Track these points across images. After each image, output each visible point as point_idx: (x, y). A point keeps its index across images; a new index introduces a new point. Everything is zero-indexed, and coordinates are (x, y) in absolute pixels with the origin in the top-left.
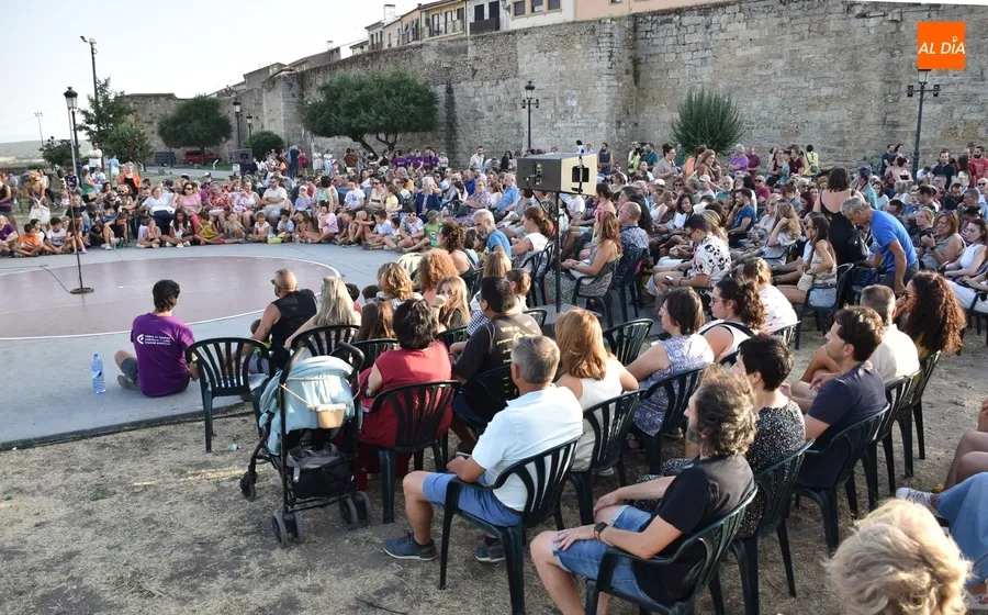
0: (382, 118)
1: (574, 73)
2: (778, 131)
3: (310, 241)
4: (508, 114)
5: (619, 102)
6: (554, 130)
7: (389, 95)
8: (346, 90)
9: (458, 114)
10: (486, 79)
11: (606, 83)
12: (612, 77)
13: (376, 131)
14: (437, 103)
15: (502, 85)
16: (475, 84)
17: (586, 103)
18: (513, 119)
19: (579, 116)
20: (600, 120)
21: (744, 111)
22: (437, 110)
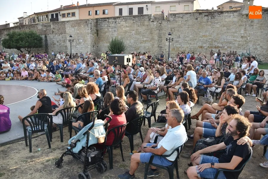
0: (27, 43)
1: (81, 33)
2: (134, 49)
3: (19, 79)
4: (63, 43)
5: (93, 41)
7: (29, 37)
8: (15, 36)
9: (48, 43)
10: (56, 34)
11: (90, 36)
12: (91, 34)
13: (24, 47)
14: (42, 40)
15: (61, 36)
16: (53, 35)
17: (85, 41)
18: (64, 45)
19: (83, 44)
20: (89, 46)
21: (125, 43)
22: (42, 42)
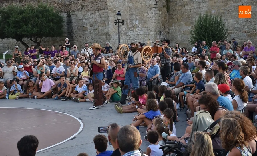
0: (35, 29)
1: (137, 7)
2: (245, 34)
4: (100, 28)
5: (160, 22)
6: (127, 36)
7: (38, 17)
8: (13, 14)
9: (74, 28)
10: (89, 10)
11: (154, 12)
12: (157, 9)
13: (30, 36)
14: (63, 22)
15: (97, 13)
16: (83, 13)
17: (144, 22)
18: (103, 31)
19: (140, 29)
20: (151, 31)
21: (226, 24)
22: (62, 26)
